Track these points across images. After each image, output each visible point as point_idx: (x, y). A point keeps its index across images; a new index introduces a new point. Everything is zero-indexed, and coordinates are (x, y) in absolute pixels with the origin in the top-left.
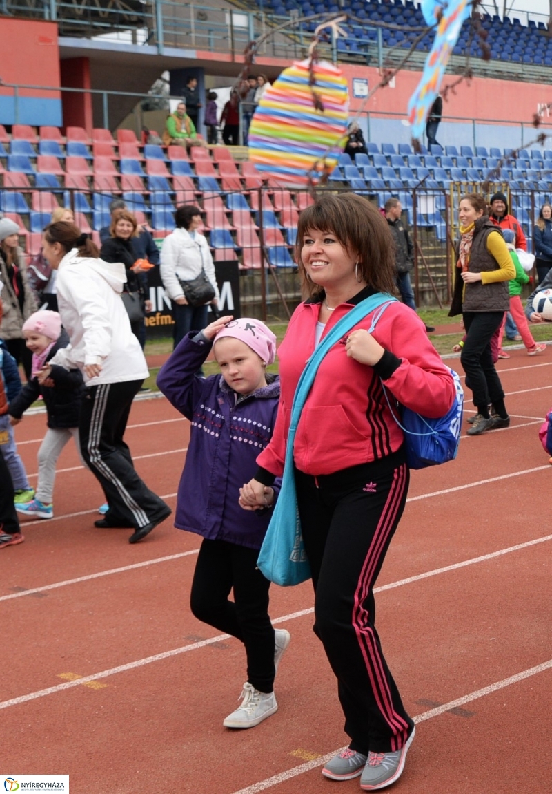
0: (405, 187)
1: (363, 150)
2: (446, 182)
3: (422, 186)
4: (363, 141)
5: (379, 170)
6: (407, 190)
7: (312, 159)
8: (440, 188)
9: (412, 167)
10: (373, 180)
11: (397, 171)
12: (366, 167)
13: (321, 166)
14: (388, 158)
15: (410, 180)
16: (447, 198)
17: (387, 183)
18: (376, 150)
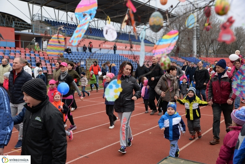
0: (78, 59)
1: (71, 53)
2: (86, 59)
3: (82, 59)
4: (71, 51)
5: (74, 56)
6: (79, 60)
7: (58, 53)
8: (85, 60)
9: (80, 56)
10: (73, 58)
11: (77, 56)
12: (71, 56)
13: (60, 54)
14: (75, 54)
15: (79, 58)
16: (86, 62)
17: (75, 59)
18: (73, 53)
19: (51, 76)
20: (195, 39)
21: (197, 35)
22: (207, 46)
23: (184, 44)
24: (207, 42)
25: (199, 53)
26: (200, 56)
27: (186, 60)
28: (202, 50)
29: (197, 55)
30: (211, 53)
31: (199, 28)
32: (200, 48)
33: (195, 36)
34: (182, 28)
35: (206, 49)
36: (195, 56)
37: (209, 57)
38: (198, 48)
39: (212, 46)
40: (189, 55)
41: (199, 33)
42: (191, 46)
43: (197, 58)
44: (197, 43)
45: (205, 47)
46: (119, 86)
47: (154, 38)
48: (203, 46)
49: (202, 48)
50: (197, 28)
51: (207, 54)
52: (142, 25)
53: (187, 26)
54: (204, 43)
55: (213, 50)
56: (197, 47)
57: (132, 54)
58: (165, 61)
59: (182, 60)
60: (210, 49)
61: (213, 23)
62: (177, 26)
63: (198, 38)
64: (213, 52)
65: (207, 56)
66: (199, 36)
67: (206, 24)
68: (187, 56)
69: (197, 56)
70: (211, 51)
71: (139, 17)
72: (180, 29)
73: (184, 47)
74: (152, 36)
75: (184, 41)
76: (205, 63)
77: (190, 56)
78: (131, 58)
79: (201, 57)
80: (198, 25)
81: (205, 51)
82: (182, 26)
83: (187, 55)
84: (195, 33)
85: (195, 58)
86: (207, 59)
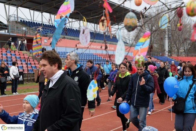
4: (46, 50)
19: (27, 75)
20: (167, 38)
21: (168, 35)
22: (179, 45)
23: (156, 43)
24: (178, 42)
25: (171, 53)
26: (171, 55)
27: (158, 59)
28: (173, 50)
29: (168, 54)
30: (182, 53)
31: (170, 28)
32: (171, 48)
33: (167, 36)
34: (154, 28)
35: (177, 48)
36: (166, 56)
37: (180, 56)
38: (170, 48)
39: (183, 45)
40: (161, 54)
41: (170, 33)
42: (163, 46)
43: (169, 57)
44: (169, 43)
45: (177, 46)
46: (96, 85)
47: (127, 38)
48: (174, 45)
49: (173, 48)
50: (169, 28)
51: (178, 53)
52: (116, 25)
53: (160, 26)
54: (175, 43)
55: (184, 50)
56: (168, 46)
57: (107, 54)
58: (139, 59)
59: (154, 59)
60: (181, 49)
61: (184, 23)
62: (149, 26)
63: (169, 38)
64: (184, 52)
65: (178, 56)
66: (170, 36)
67: (179, 25)
68: (159, 56)
69: (169, 56)
70: (182, 50)
71: (115, 16)
72: (152, 29)
73: (156, 47)
74: (125, 35)
75: (156, 41)
76: (176, 62)
77: (161, 56)
78: (106, 57)
79: (173, 56)
80: (169, 25)
81: (176, 50)
82: (154, 26)
83: (159, 54)
84: (167, 33)
85: (166, 57)
86: (178, 58)
